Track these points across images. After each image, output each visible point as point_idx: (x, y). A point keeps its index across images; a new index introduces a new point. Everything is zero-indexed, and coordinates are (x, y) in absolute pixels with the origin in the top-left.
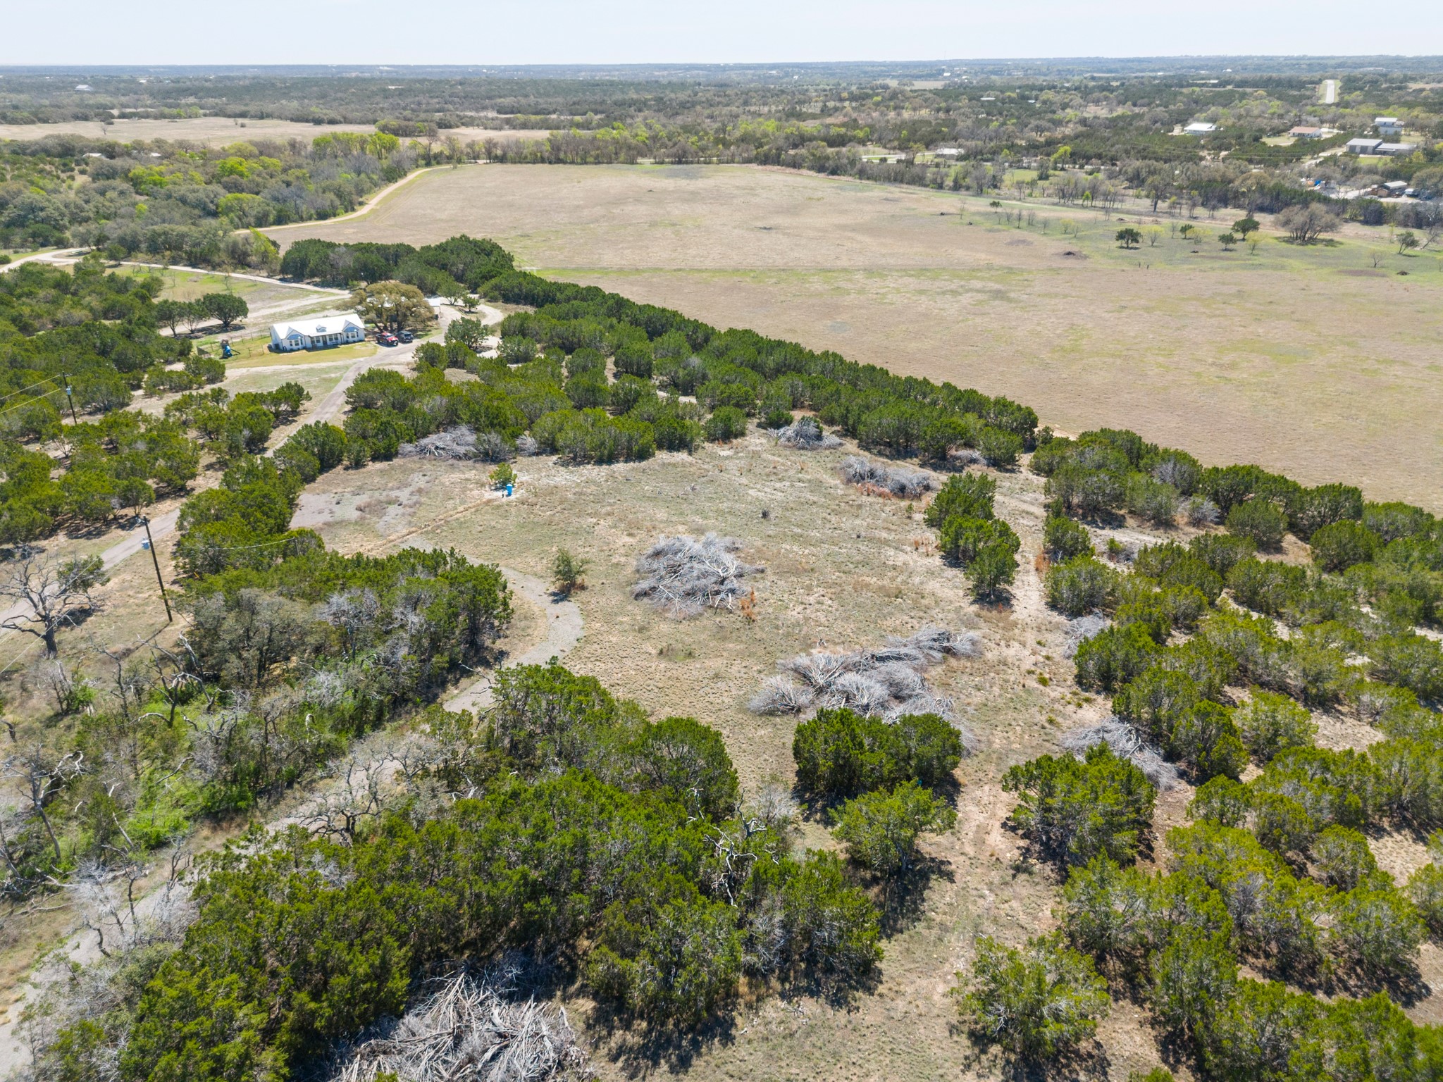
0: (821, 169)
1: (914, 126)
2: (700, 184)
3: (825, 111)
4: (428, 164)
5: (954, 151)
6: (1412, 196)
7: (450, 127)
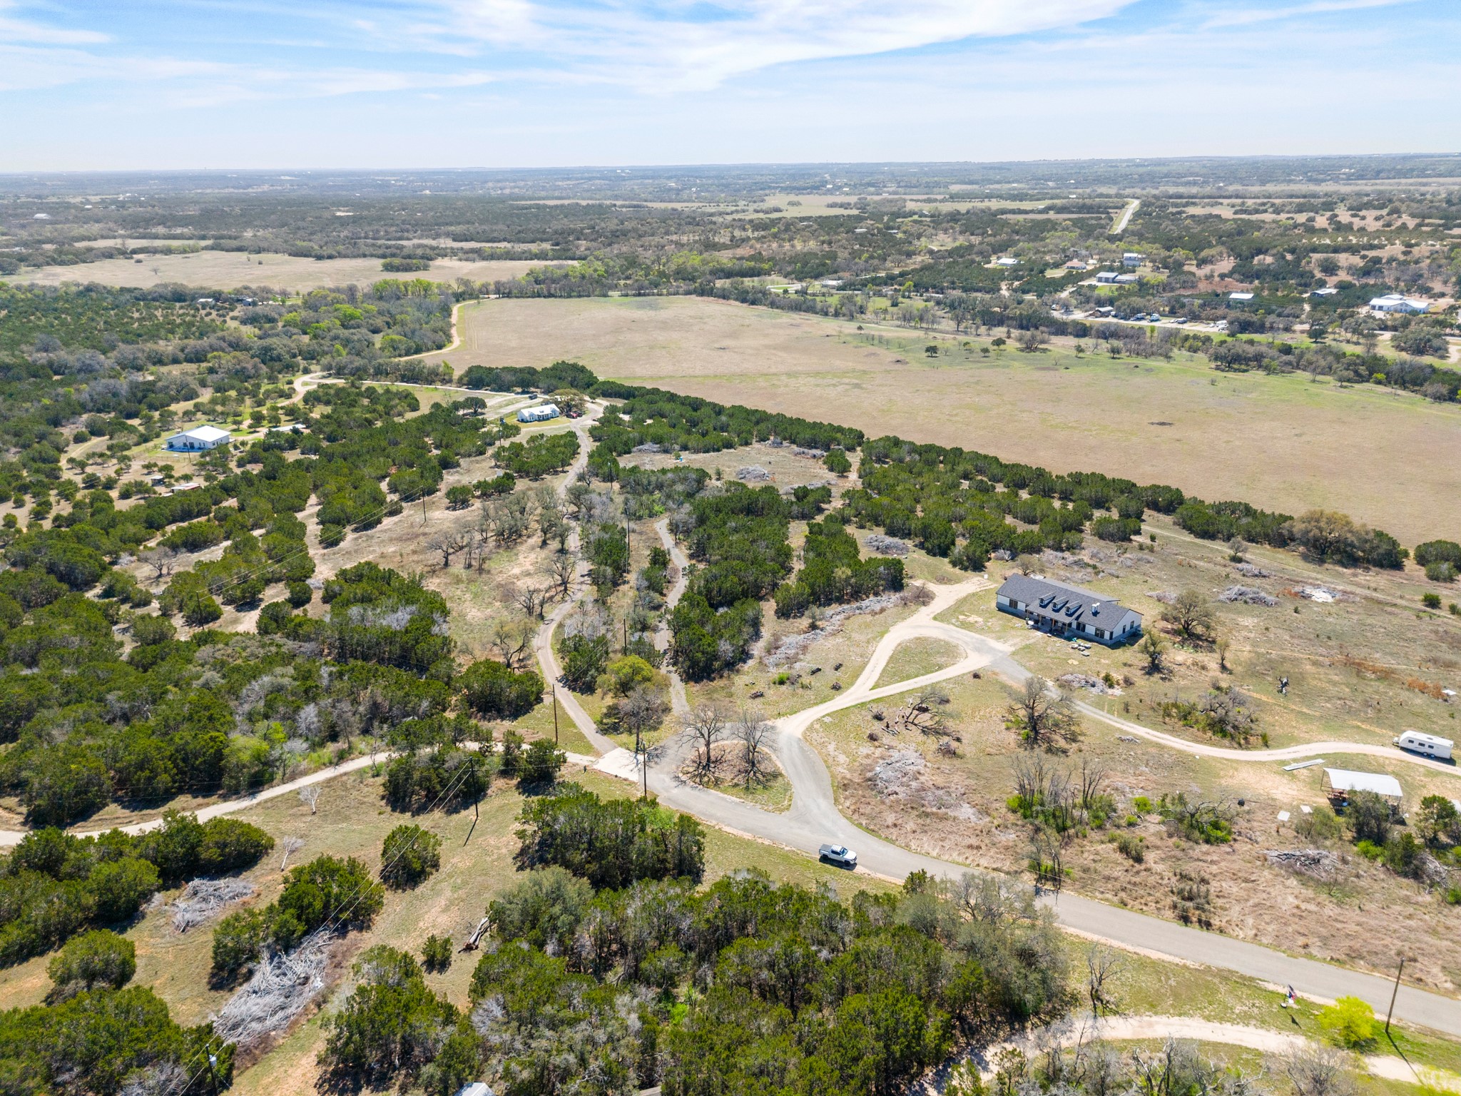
0: (744, 301)
1: (805, 258)
2: (663, 314)
3: (736, 243)
4: (458, 301)
5: (834, 283)
7: (431, 259)
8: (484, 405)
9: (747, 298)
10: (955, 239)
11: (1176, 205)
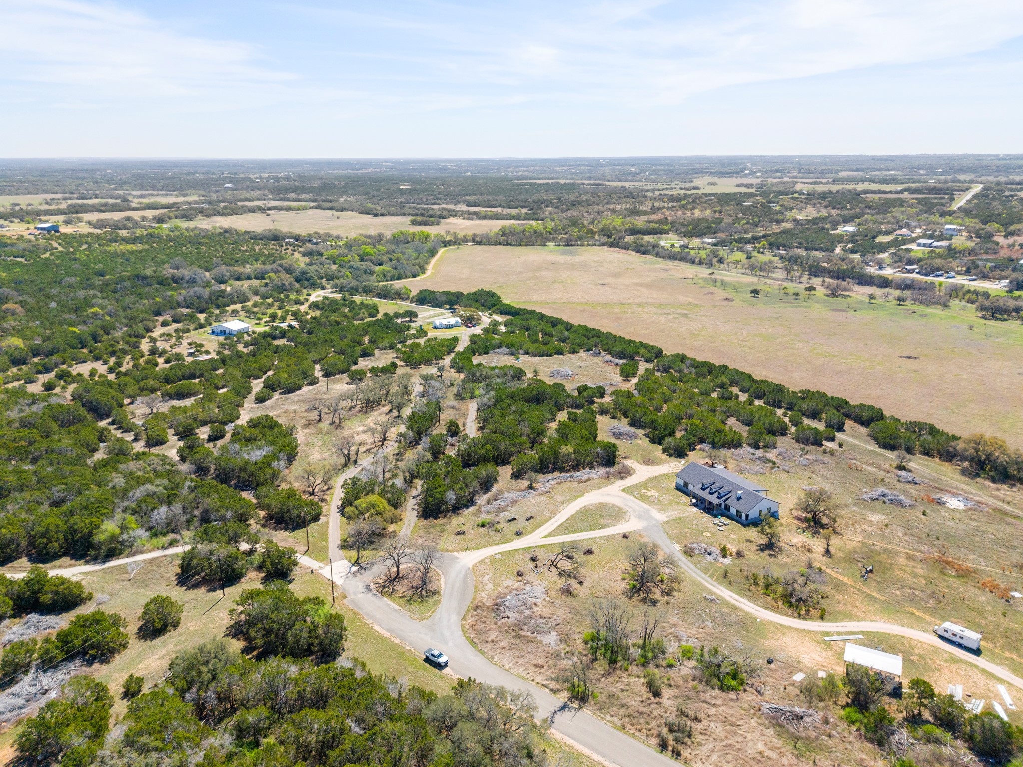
0: (638, 251)
1: (696, 223)
2: (577, 259)
3: (654, 210)
4: (445, 246)
5: (710, 240)
6: (918, 273)
7: (445, 218)
8: (416, 316)
9: (642, 250)
10: (819, 212)
11: (1011, 190)
